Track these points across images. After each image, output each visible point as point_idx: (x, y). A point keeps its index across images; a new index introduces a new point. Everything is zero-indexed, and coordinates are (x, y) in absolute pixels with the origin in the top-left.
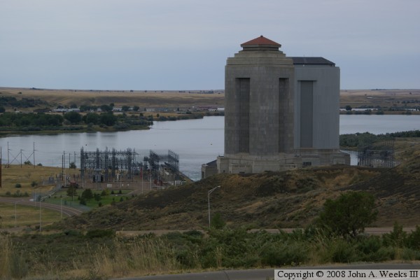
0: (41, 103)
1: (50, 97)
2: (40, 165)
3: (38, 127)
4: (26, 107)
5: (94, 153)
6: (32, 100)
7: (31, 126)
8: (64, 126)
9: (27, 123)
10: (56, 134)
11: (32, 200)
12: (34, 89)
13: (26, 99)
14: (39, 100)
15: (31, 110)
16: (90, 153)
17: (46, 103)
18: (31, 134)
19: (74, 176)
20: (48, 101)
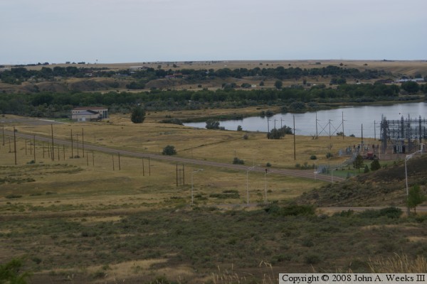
0: (385, 74)
1: (396, 68)
2: (353, 136)
3: (372, 98)
4: (369, 79)
5: (398, 122)
6: (375, 72)
7: (364, 97)
8: (400, 96)
9: (361, 94)
10: (390, 105)
11: (316, 173)
12: (385, 60)
13: (369, 70)
14: (383, 71)
15: (373, 81)
16: (393, 122)
17: (390, 74)
18: (364, 105)
19: (373, 146)
20: (393, 72)
